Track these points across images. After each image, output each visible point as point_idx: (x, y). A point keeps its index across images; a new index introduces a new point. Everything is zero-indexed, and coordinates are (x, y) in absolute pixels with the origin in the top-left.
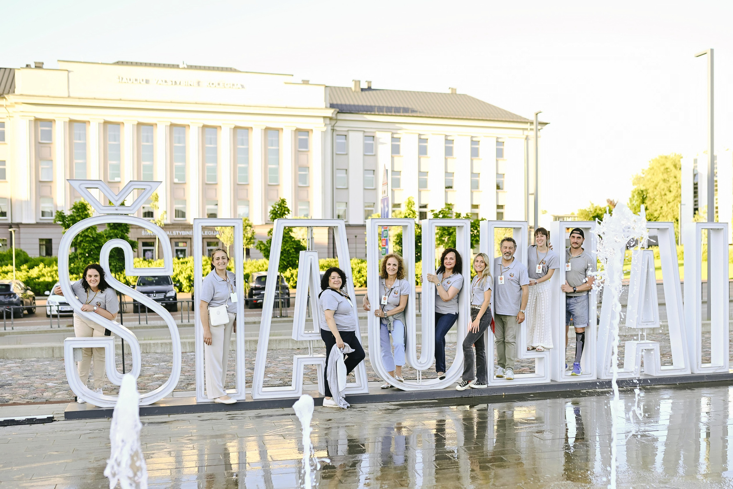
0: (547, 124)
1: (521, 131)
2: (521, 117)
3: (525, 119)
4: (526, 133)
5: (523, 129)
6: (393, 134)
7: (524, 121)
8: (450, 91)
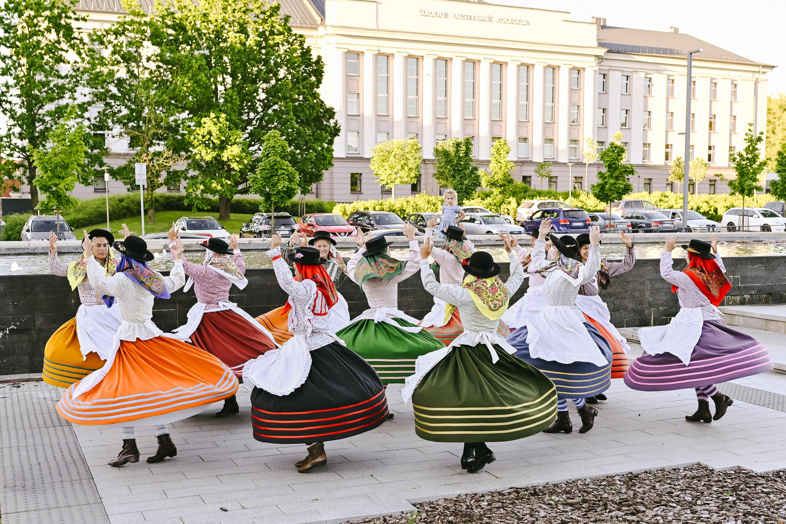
0: (773, 67)
1: (751, 74)
2: (746, 60)
3: (752, 61)
4: (756, 75)
5: (754, 72)
6: (647, 74)
7: (750, 63)
8: (672, 31)
